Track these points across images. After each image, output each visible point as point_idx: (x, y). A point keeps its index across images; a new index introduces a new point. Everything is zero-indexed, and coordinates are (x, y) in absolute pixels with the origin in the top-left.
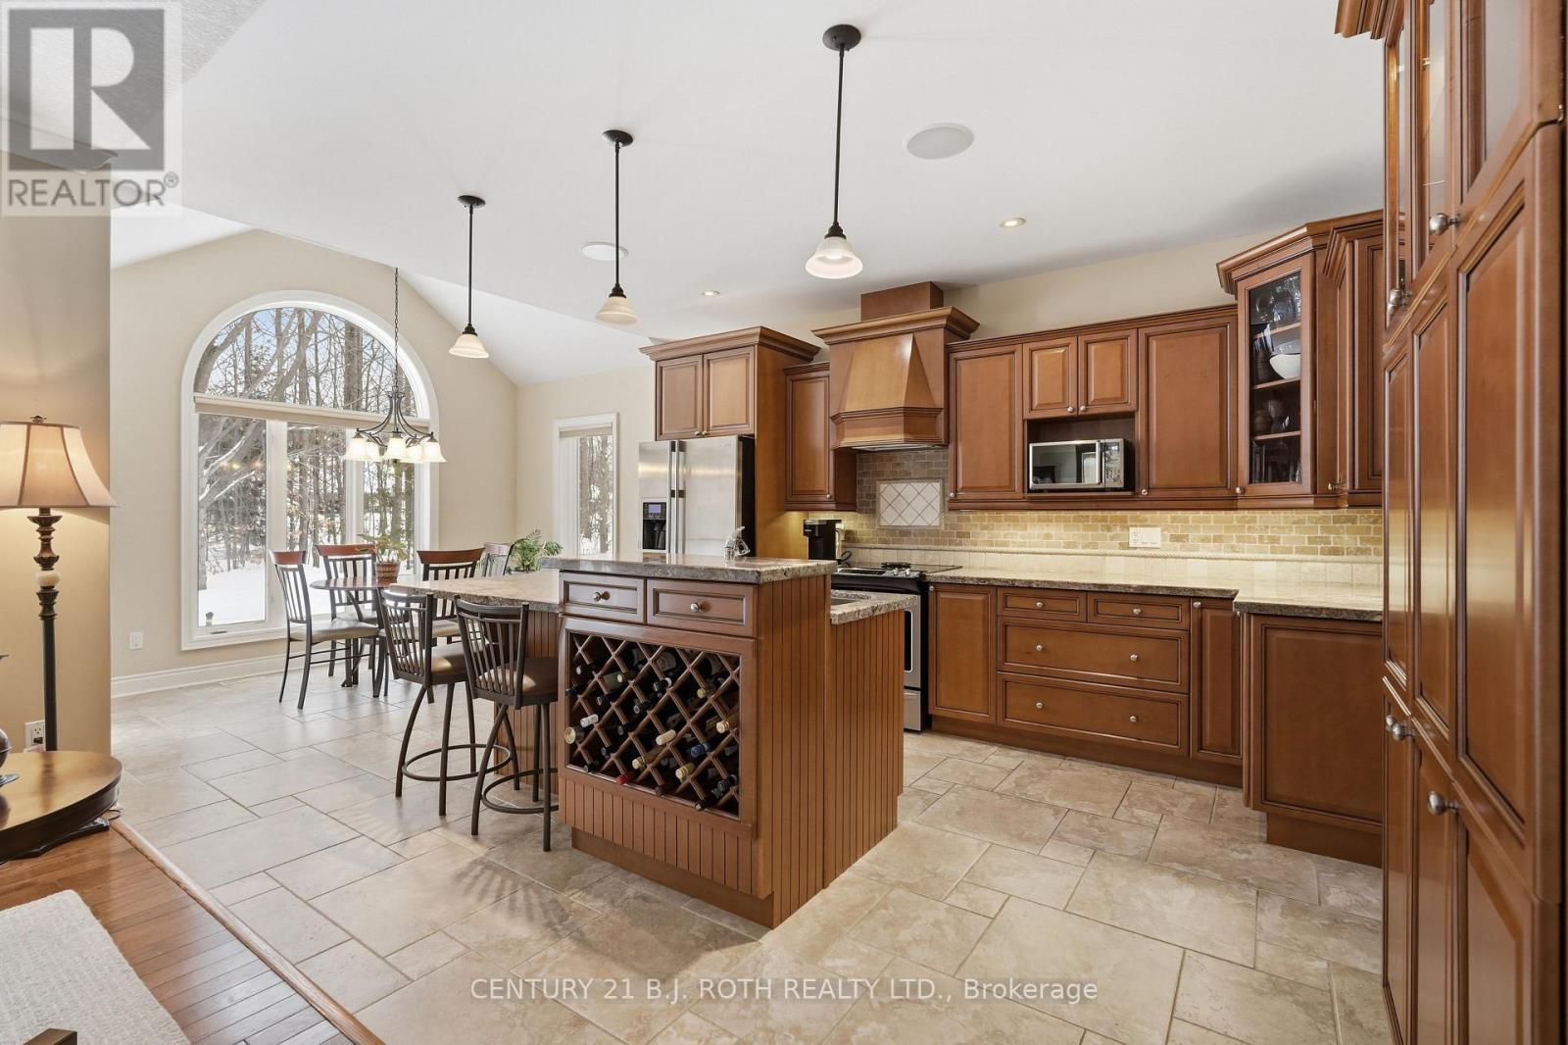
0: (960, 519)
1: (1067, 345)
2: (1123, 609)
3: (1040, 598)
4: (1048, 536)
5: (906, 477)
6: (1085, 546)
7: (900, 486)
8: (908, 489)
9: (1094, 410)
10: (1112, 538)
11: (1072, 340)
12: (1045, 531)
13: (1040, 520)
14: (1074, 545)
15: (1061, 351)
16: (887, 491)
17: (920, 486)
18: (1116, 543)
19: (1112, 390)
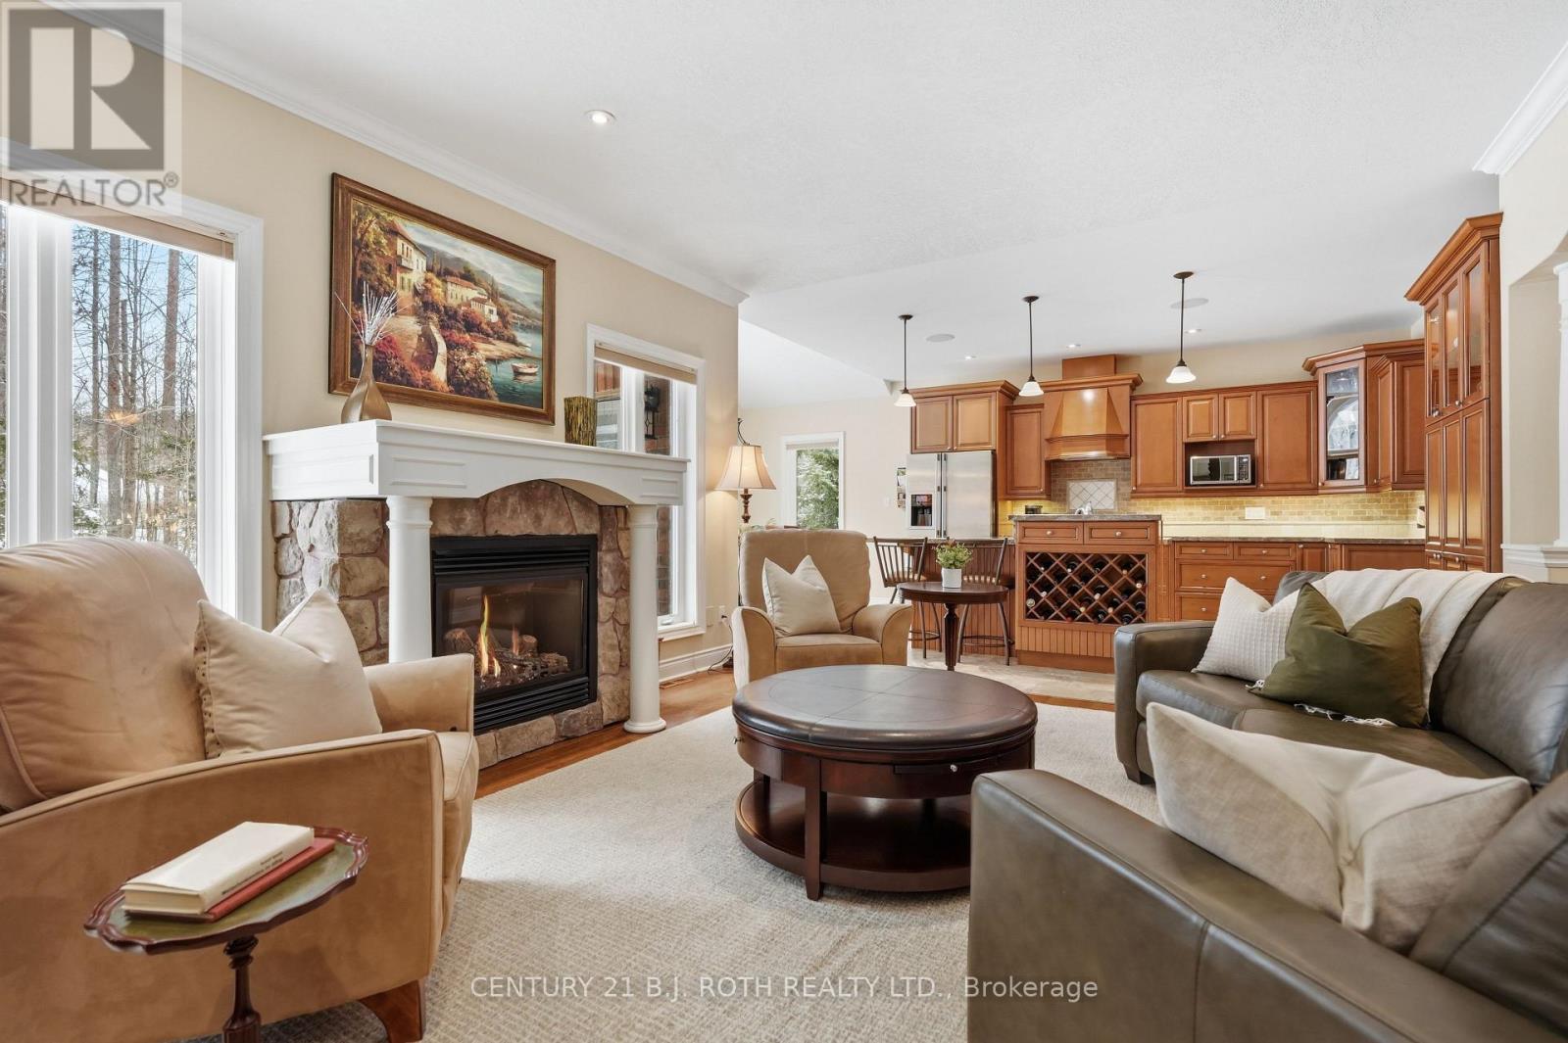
0: (1131, 505)
1: (1211, 399)
2: (1257, 551)
3: (1203, 547)
4: (1191, 514)
5: (1089, 477)
6: (1216, 519)
7: (1084, 484)
8: (1090, 486)
9: (1228, 438)
10: (1234, 514)
11: (1215, 396)
12: (1190, 511)
13: (1185, 504)
14: (1208, 518)
15: (1207, 402)
16: (1074, 487)
17: (1100, 484)
18: (1236, 517)
19: (1240, 426)
